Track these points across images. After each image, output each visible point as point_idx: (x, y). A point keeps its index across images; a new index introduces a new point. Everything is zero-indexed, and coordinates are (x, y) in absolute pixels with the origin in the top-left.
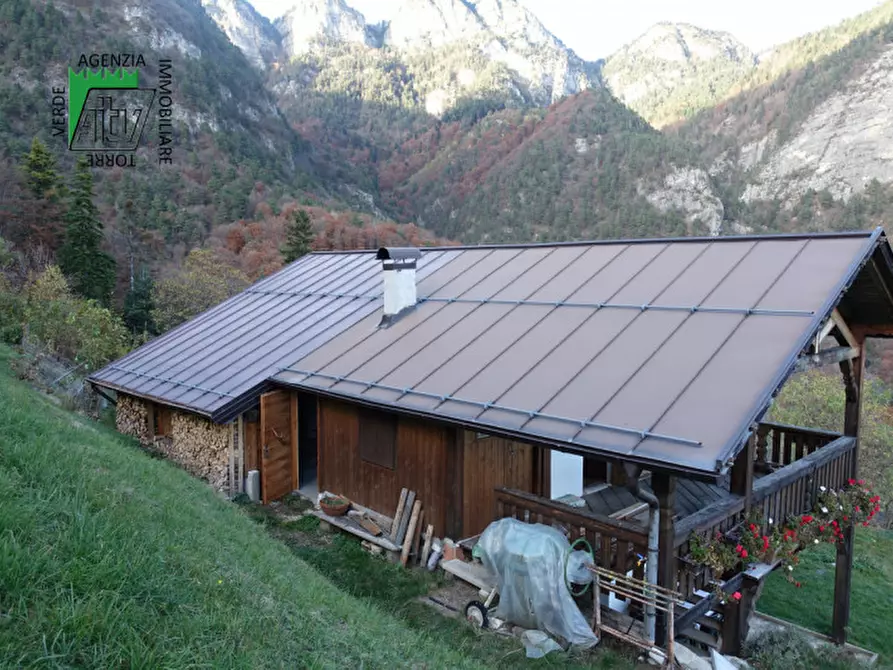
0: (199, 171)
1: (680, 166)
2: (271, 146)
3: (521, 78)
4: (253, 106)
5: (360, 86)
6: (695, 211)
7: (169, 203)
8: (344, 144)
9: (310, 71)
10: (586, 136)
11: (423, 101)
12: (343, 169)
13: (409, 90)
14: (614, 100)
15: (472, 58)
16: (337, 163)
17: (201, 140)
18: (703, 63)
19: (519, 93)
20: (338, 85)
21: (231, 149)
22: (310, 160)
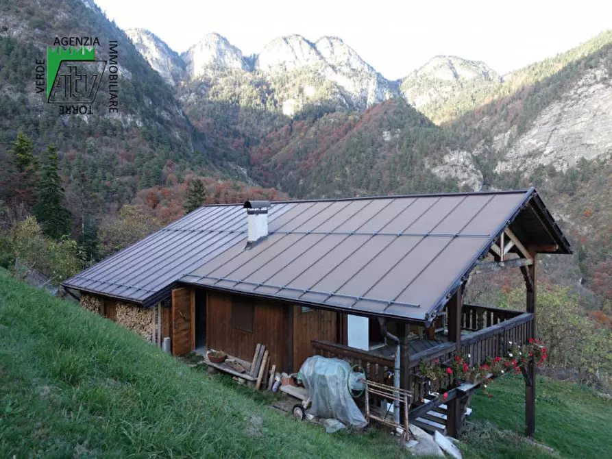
0: (128, 153)
1: (453, 150)
2: (178, 136)
3: (346, 92)
4: (166, 110)
5: (238, 97)
6: (464, 179)
7: (108, 175)
8: (227, 136)
9: (205, 87)
10: (390, 130)
11: (281, 106)
12: (226, 152)
13: (271, 99)
14: (408, 106)
15: (314, 78)
16: (223, 148)
17: (131, 132)
18: (467, 82)
19: (344, 101)
20: (224, 96)
21: (151, 139)
22: (204, 145)
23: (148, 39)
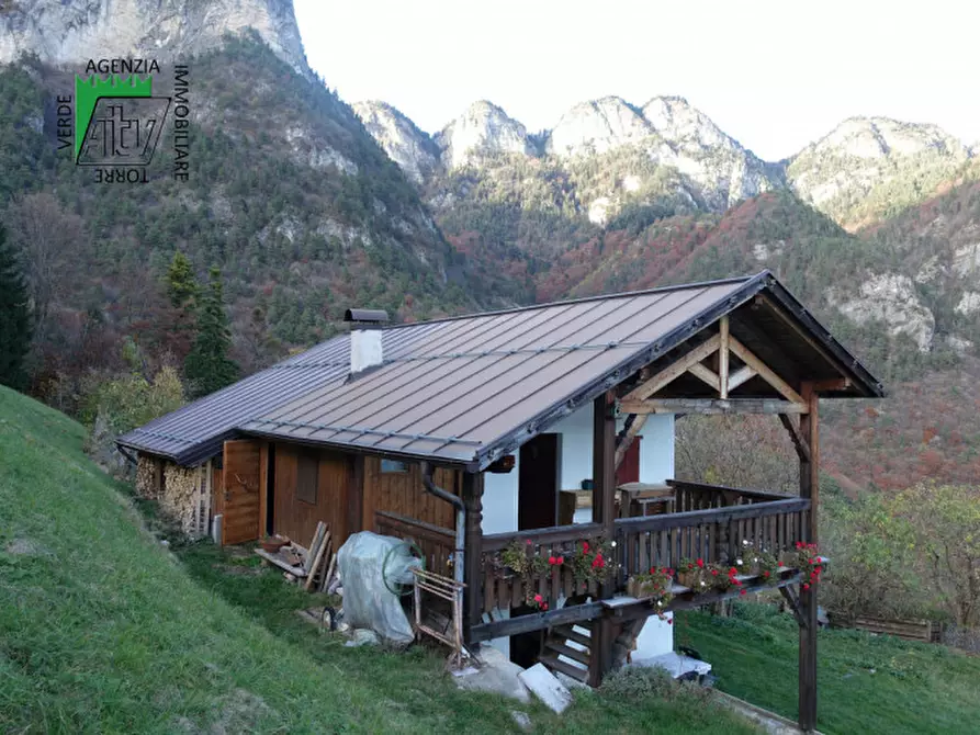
0: (349, 285)
1: (878, 273)
2: (423, 260)
3: (693, 182)
4: (406, 219)
5: (519, 197)
6: (899, 323)
7: (318, 317)
8: (501, 256)
9: (469, 184)
10: (766, 242)
11: (586, 210)
12: (499, 282)
13: (570, 199)
14: (799, 202)
15: (638, 164)
16: (493, 276)
17: (354, 254)
18: (905, 159)
19: (690, 198)
20: (497, 195)
21: (382, 263)
22: (464, 273)
23: (386, 114)
